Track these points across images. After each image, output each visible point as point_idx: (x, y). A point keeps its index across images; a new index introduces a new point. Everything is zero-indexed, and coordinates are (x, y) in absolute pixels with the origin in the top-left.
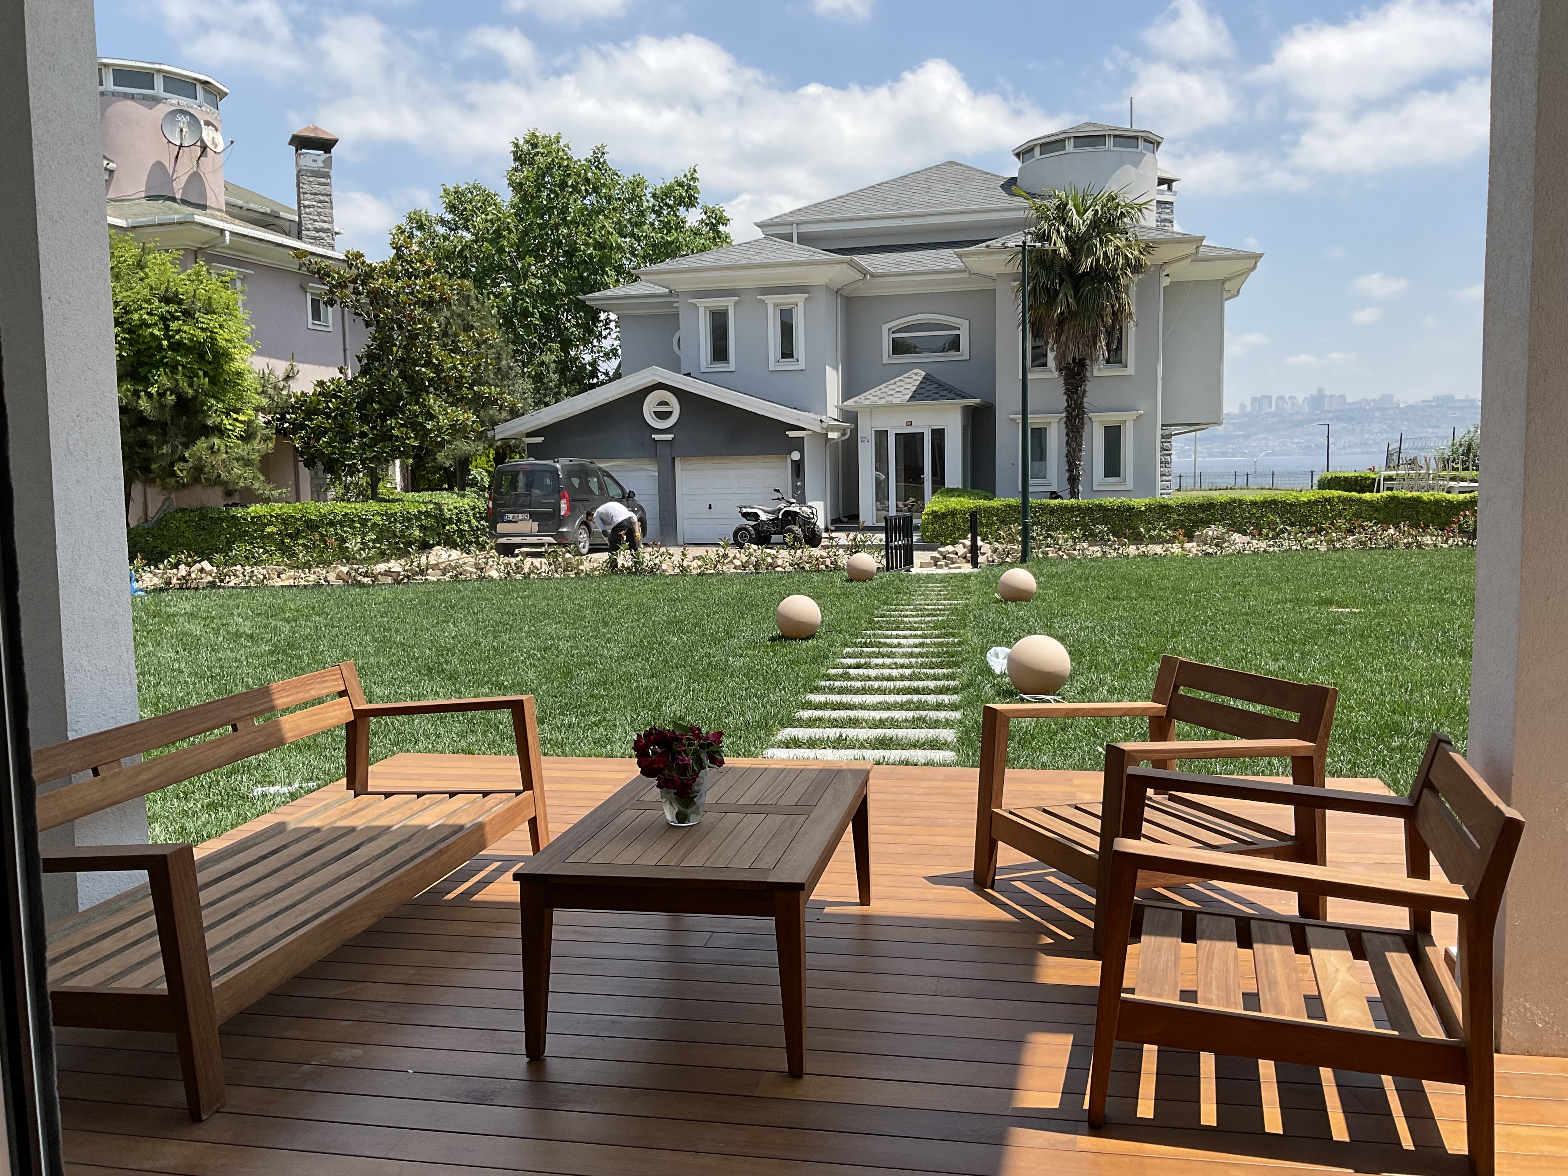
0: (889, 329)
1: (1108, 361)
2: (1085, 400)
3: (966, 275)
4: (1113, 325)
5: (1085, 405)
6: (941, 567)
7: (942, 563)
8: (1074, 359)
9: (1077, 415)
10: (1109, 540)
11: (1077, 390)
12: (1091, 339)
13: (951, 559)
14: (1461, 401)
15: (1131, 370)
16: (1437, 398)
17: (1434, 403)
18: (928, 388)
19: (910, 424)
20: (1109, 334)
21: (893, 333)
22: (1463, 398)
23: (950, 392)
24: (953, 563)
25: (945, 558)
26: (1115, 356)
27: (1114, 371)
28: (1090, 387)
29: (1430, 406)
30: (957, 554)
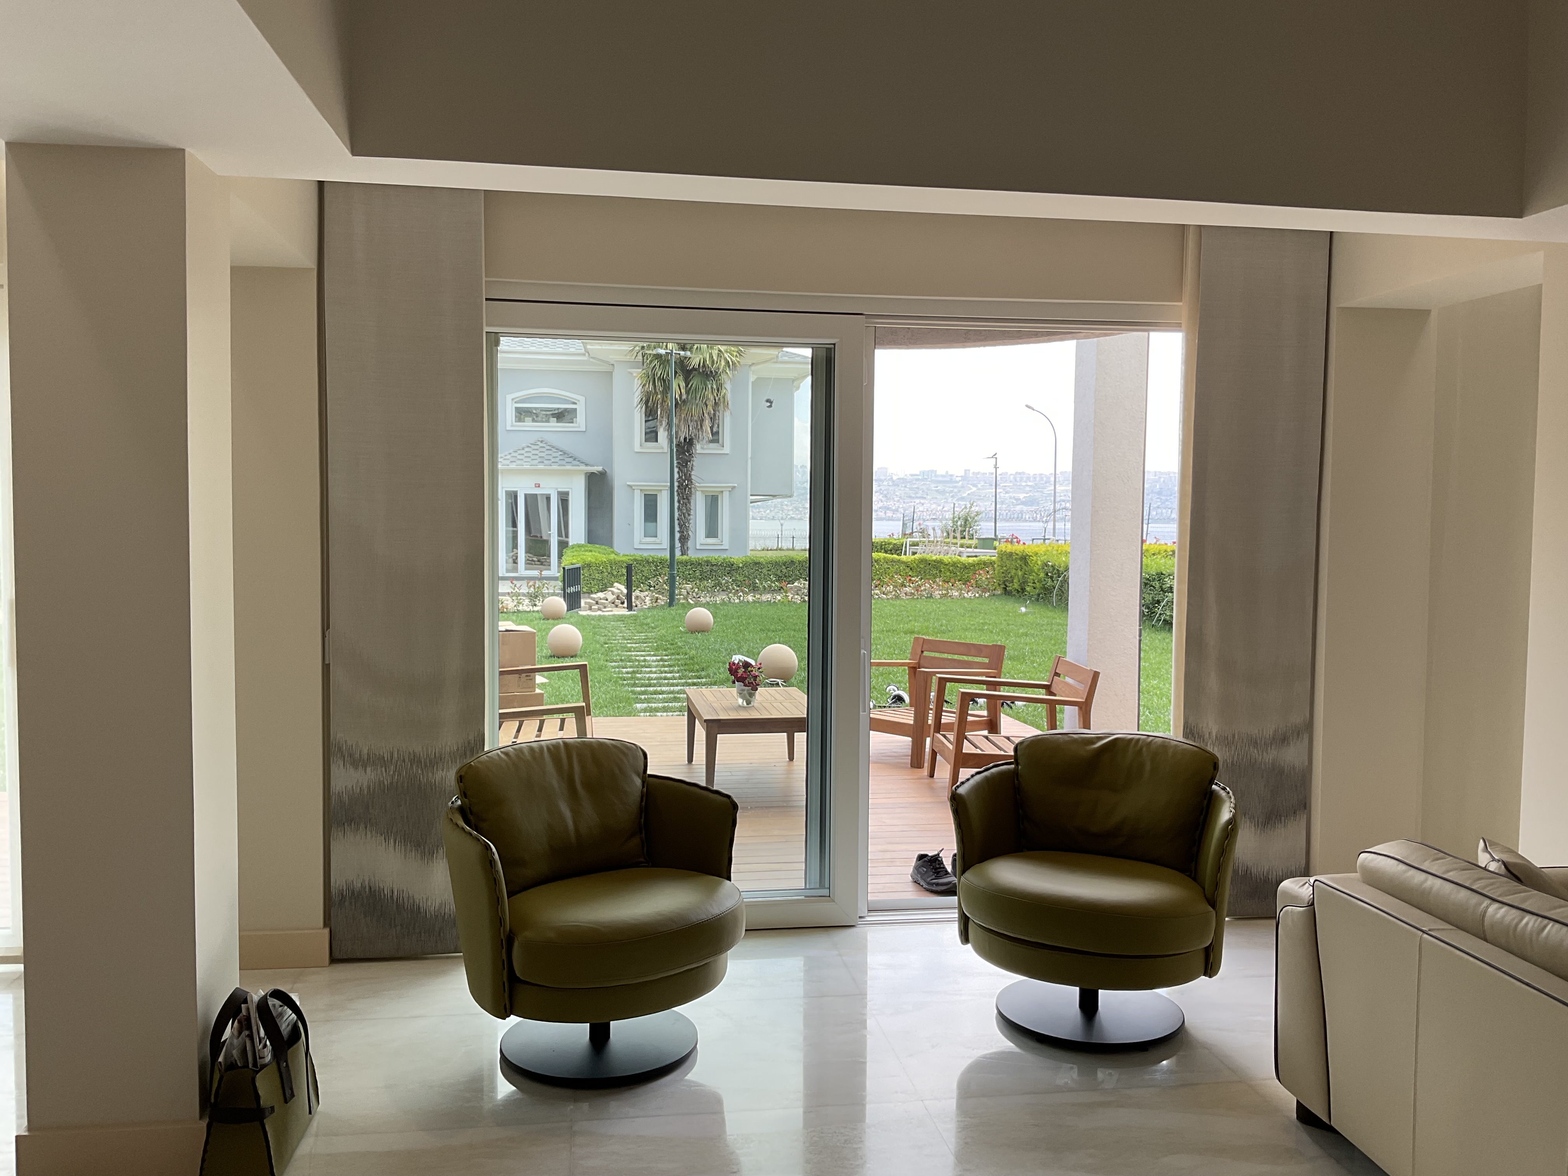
0: (513, 399)
1: (712, 441)
2: (692, 473)
3: (585, 358)
4: (714, 415)
5: (693, 477)
6: (595, 611)
7: (596, 607)
8: (685, 439)
9: (687, 485)
10: (734, 589)
11: (687, 464)
12: (699, 423)
13: (602, 604)
14: (943, 476)
15: (727, 450)
16: (923, 473)
17: (920, 477)
18: (555, 455)
19: (538, 486)
20: (713, 419)
21: (515, 402)
22: (944, 473)
23: (575, 460)
24: (605, 607)
25: (597, 603)
26: (716, 437)
27: (713, 449)
28: (696, 462)
29: (917, 480)
30: (607, 600)
